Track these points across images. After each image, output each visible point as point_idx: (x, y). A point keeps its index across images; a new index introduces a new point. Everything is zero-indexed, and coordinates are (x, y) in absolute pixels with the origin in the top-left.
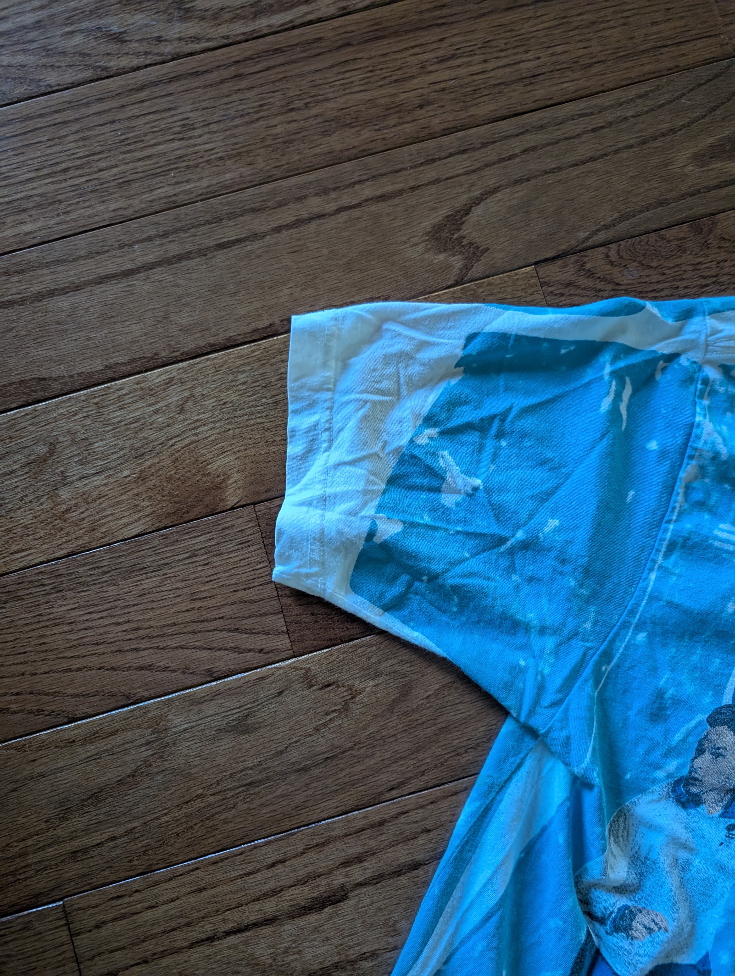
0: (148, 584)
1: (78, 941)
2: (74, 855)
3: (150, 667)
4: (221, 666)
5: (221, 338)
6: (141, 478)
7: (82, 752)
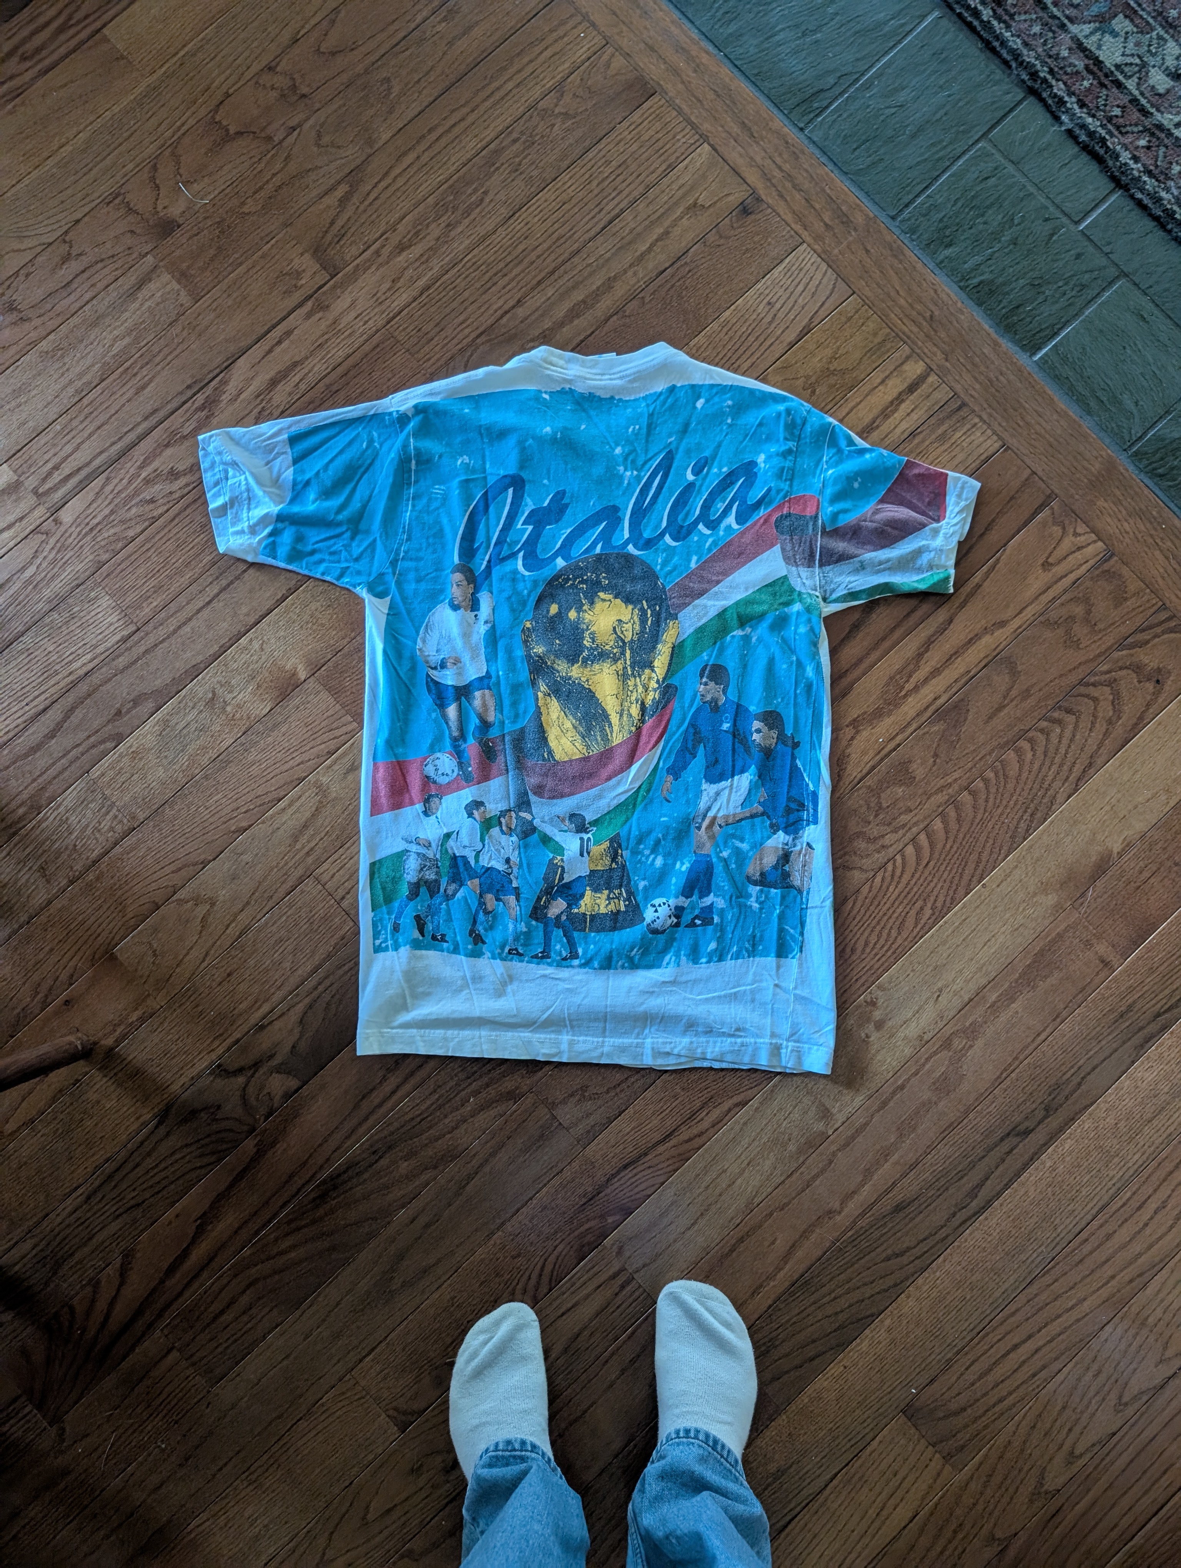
0: (283, 730)
1: (327, 887)
2: (308, 854)
3: (302, 763)
4: (333, 747)
5: (264, 610)
6: (259, 686)
7: (290, 811)
